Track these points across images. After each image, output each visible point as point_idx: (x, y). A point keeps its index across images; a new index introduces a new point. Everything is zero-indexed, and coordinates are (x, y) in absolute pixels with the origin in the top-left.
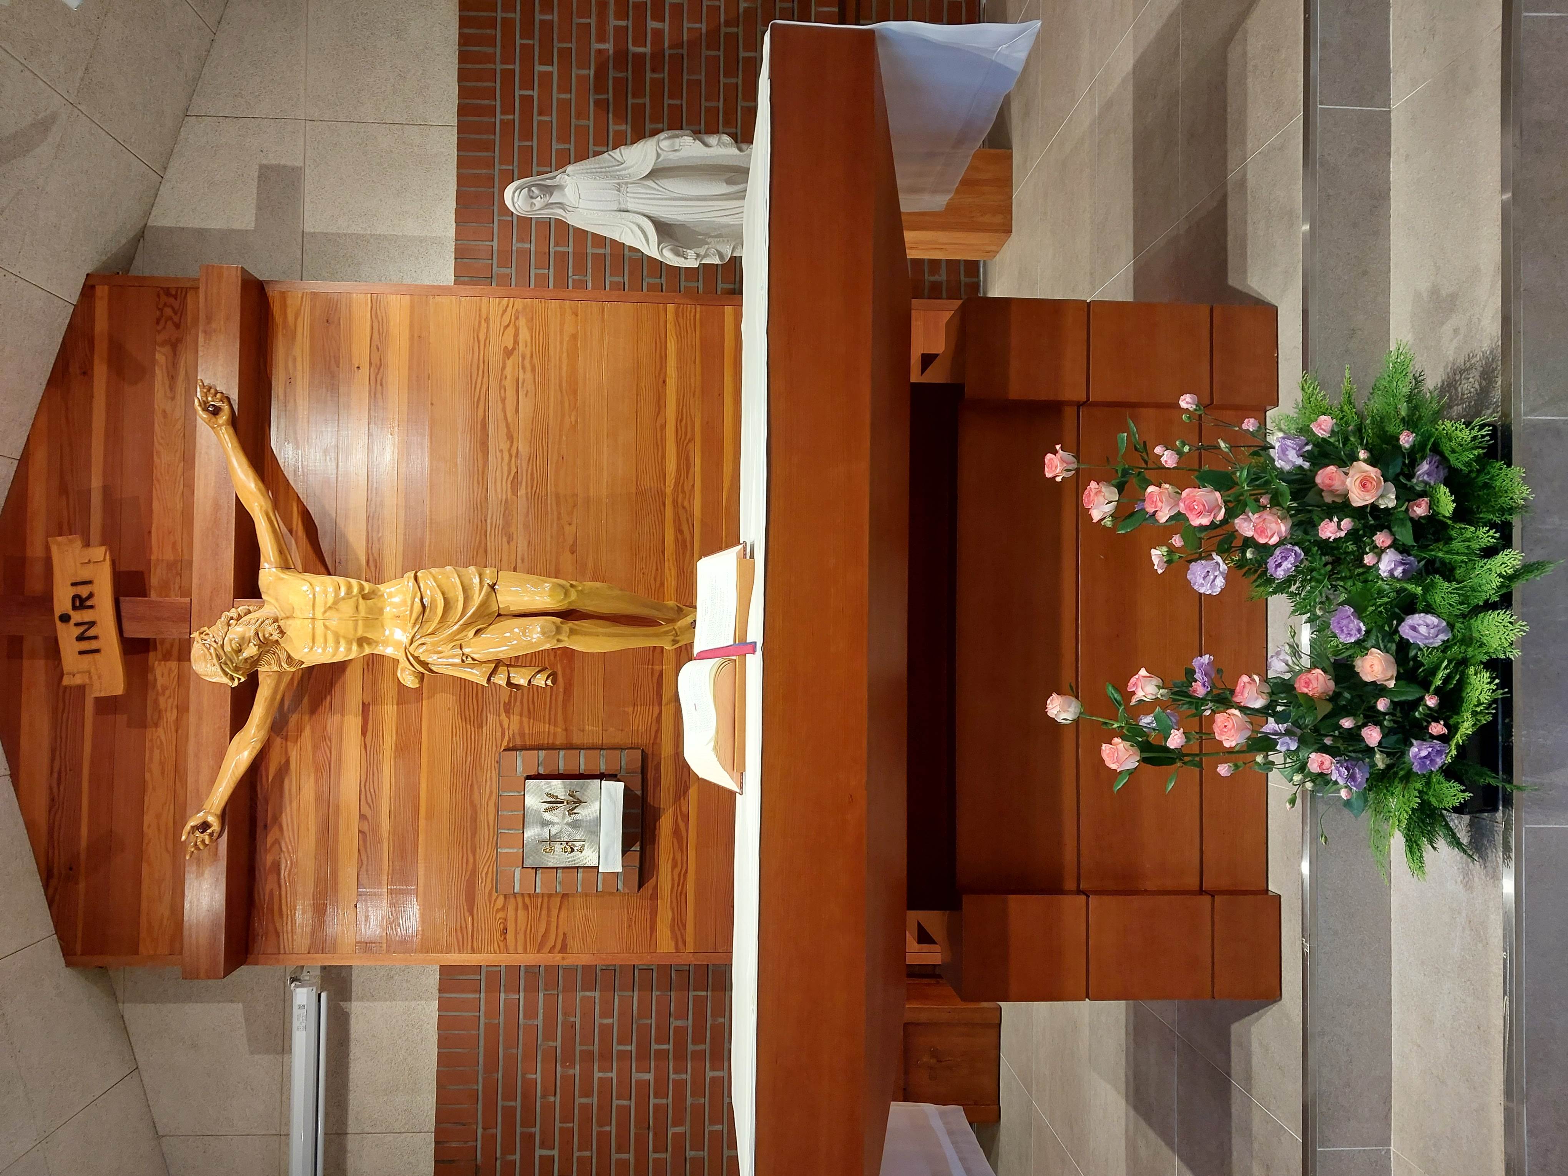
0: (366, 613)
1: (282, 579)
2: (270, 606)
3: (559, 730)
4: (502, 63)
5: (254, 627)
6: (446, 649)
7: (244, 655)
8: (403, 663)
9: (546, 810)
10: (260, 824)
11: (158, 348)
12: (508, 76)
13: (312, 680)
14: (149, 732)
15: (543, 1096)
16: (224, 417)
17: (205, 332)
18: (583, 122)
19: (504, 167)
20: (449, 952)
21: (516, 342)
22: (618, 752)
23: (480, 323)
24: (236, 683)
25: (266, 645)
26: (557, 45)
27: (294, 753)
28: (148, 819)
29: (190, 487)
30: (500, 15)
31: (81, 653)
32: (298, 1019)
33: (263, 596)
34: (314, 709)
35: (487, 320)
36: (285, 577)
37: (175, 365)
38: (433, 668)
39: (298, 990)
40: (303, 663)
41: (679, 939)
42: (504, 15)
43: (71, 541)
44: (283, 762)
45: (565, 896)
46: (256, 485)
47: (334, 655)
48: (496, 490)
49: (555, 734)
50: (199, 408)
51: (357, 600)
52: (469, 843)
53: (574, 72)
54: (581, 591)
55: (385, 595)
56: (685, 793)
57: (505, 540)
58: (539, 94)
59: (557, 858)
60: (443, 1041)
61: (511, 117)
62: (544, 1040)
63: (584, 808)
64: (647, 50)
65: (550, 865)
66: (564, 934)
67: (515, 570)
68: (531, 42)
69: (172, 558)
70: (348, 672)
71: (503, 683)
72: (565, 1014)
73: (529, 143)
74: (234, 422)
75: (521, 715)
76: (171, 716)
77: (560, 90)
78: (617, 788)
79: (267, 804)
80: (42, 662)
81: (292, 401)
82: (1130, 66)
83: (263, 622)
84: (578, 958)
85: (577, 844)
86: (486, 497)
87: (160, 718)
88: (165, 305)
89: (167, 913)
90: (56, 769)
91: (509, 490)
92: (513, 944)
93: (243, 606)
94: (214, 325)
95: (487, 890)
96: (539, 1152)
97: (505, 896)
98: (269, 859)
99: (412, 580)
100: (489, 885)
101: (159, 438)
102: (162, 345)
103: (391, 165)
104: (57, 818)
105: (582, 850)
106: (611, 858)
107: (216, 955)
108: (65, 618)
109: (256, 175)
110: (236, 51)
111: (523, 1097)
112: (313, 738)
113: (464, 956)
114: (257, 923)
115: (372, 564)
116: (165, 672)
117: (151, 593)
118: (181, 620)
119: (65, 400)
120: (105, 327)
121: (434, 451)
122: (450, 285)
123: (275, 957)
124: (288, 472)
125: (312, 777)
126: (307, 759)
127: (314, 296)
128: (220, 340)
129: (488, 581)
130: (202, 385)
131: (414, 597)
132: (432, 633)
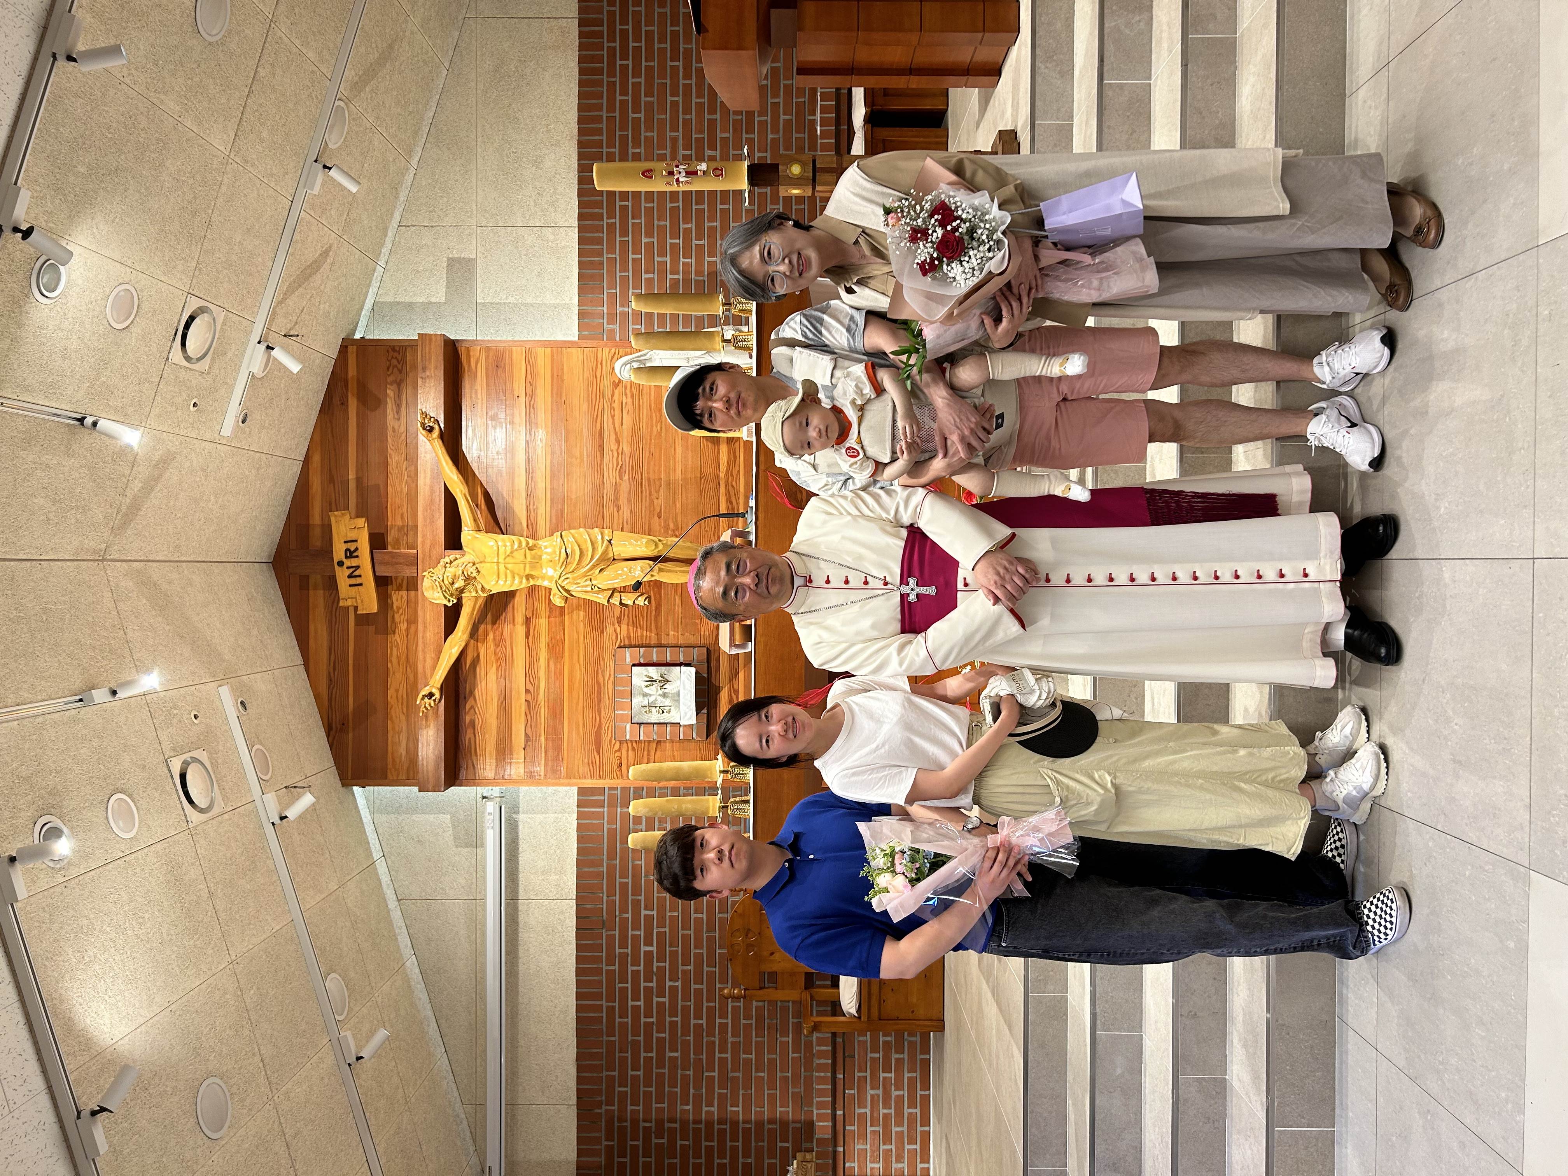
0: (531, 559)
1: (474, 537)
2: (469, 555)
3: (653, 635)
5: (461, 569)
6: (582, 582)
7: (456, 586)
8: (554, 590)
9: (646, 687)
10: (462, 696)
11: (389, 386)
14: (389, 637)
15: (646, 876)
16: (436, 433)
17: (422, 377)
18: (662, 223)
19: (610, 256)
20: (585, 778)
22: (692, 648)
23: (597, 366)
24: (450, 605)
25: (469, 579)
27: (483, 652)
28: (391, 692)
29: (414, 477)
30: (605, 150)
31: (350, 586)
32: (489, 821)
33: (464, 548)
34: (494, 623)
35: (602, 363)
36: (477, 536)
37: (399, 397)
38: (573, 593)
39: (487, 804)
40: (490, 591)
42: (608, 150)
43: (344, 515)
44: (475, 659)
45: (659, 742)
46: (456, 475)
47: (511, 586)
48: (609, 476)
49: (650, 637)
50: (420, 427)
51: (525, 550)
52: (597, 706)
54: (665, 543)
55: (542, 547)
56: (736, 676)
57: (615, 509)
59: (654, 717)
60: (580, 840)
63: (670, 685)
65: (649, 721)
67: (622, 530)
69: (401, 524)
71: (617, 603)
74: (442, 436)
75: (628, 625)
76: (403, 626)
78: (690, 673)
79: (466, 683)
80: (321, 592)
81: (475, 419)
83: (466, 565)
85: (666, 708)
86: (603, 483)
87: (396, 627)
88: (391, 357)
89: (404, 753)
90: (332, 660)
91: (618, 477)
92: (625, 774)
93: (453, 554)
94: (428, 373)
95: (608, 739)
96: (643, 912)
97: (620, 742)
98: (468, 718)
99: (559, 538)
100: (609, 735)
101: (390, 445)
102: (391, 384)
103: (534, 256)
104: (334, 692)
105: (669, 712)
106: (688, 716)
107: (439, 778)
108: (341, 564)
109: (445, 265)
110: (430, 181)
111: (633, 876)
112: (494, 640)
113: (594, 781)
114: (461, 760)
115: (530, 527)
116: (398, 598)
117: (389, 547)
118: (411, 564)
119: (331, 422)
120: (355, 373)
121: (568, 451)
122: (576, 339)
123: (473, 781)
124: (474, 466)
125: (494, 666)
126: (491, 653)
127: (488, 349)
128: (431, 382)
129: (607, 538)
130: (419, 411)
131: (561, 549)
132: (573, 572)
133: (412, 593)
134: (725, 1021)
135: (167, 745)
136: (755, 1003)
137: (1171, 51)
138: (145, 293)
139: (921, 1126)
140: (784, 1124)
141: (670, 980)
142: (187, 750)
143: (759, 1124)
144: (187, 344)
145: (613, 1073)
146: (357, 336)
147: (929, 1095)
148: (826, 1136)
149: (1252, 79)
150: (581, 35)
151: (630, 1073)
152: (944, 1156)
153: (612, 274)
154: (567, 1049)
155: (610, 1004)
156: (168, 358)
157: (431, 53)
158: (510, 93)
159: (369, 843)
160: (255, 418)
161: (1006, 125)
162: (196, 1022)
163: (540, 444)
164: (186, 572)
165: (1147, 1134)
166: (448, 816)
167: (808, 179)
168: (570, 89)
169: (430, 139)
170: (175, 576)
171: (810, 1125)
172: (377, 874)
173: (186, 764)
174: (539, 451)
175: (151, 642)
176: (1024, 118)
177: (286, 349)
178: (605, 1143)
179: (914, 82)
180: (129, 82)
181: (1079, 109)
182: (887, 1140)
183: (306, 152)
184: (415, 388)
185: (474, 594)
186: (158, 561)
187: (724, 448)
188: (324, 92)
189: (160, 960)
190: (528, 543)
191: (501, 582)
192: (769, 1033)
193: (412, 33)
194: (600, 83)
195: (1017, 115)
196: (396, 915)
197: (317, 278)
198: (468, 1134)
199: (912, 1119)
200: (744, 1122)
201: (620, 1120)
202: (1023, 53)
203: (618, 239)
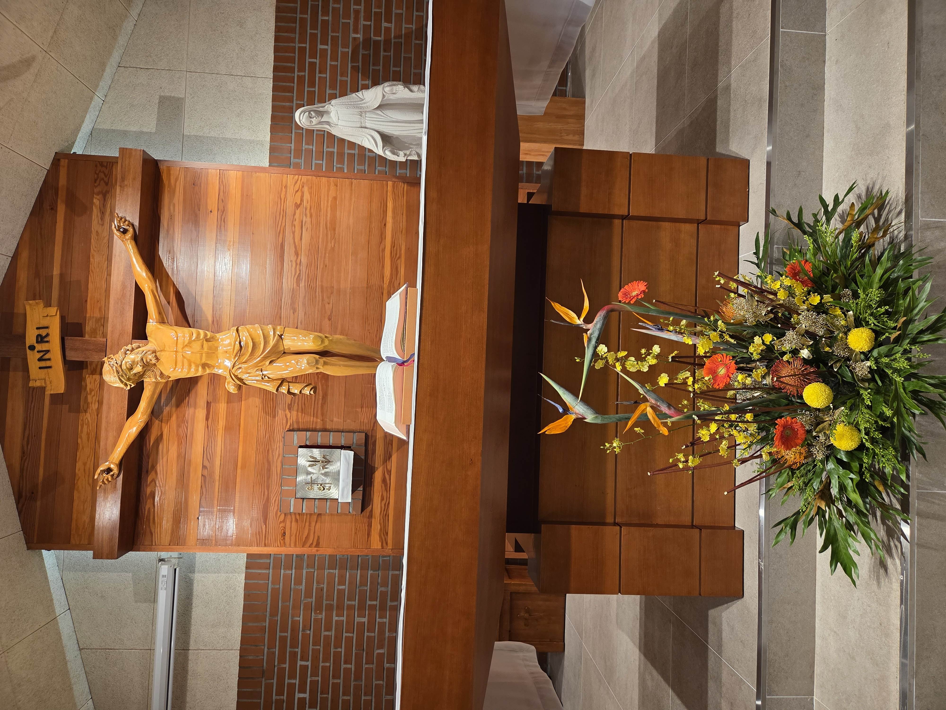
0: (208, 349)
1: (160, 329)
2: (152, 344)
3: (319, 420)
4: (299, 43)
6: (253, 371)
7: (134, 372)
8: (229, 379)
9: (310, 466)
10: (144, 470)
11: (95, 196)
12: (302, 50)
13: (178, 388)
14: (82, 416)
15: (303, 630)
16: (129, 235)
17: (121, 186)
18: (344, 78)
20: (252, 546)
21: (302, 200)
22: (352, 434)
23: (282, 189)
24: (129, 388)
25: (148, 366)
26: (331, 34)
27: (166, 430)
28: (79, 465)
29: (109, 274)
30: (298, 16)
31: (40, 368)
32: (162, 584)
33: (148, 338)
34: (178, 405)
35: (286, 187)
36: (161, 327)
37: (104, 206)
38: (246, 383)
39: (162, 566)
40: (170, 377)
41: (384, 541)
42: (301, 16)
43: (38, 303)
44: (159, 434)
45: (319, 515)
46: (146, 274)
47: (188, 373)
48: (287, 283)
49: (316, 423)
50: (115, 229)
51: (203, 342)
52: (266, 483)
53: (340, 49)
54: (331, 340)
55: (220, 340)
56: (389, 458)
57: (292, 311)
58: (320, 62)
59: (315, 493)
60: (247, 597)
61: (303, 74)
62: (305, 598)
63: (331, 465)
64: (382, 38)
65: (311, 497)
66: (318, 537)
68: (316, 32)
69: (99, 316)
70: (198, 384)
71: (285, 392)
72: (318, 583)
73: (313, 89)
75: (297, 411)
76: (95, 406)
77: (331, 60)
78: (349, 455)
79: (149, 458)
80: (20, 374)
81: (172, 229)
82: (656, 34)
83: (146, 353)
84: (326, 551)
85: (327, 485)
86: (282, 287)
87: (88, 407)
88: (100, 171)
89: (87, 521)
90: (26, 435)
91: (295, 284)
92: (289, 542)
93: (136, 344)
94: (126, 183)
95: (275, 510)
96: (299, 663)
97: (285, 514)
98: (149, 490)
99: (235, 331)
100: (276, 508)
101: (94, 247)
102: (98, 194)
103: (234, 99)
104: (26, 464)
105: (329, 489)
106: (345, 494)
107: (113, 546)
108: (32, 348)
109: (157, 101)
110: (148, 31)
111: (292, 631)
112: (177, 422)
113: (261, 549)
114: (140, 527)
115: (215, 323)
116: (90, 381)
117: (86, 335)
118: (101, 351)
119: (40, 224)
120: (65, 184)
122: (266, 166)
123: (150, 547)
124: (169, 269)
125: (176, 443)
126: (174, 435)
128: (130, 190)
129: (279, 333)
131: (236, 341)
132: (245, 362)
146: (71, 151)
159: (52, 600)
166: (131, 574)
172: (58, 628)
185: (154, 380)
190: (206, 335)
191: (178, 370)
196: (77, 663)
203: (306, 89)
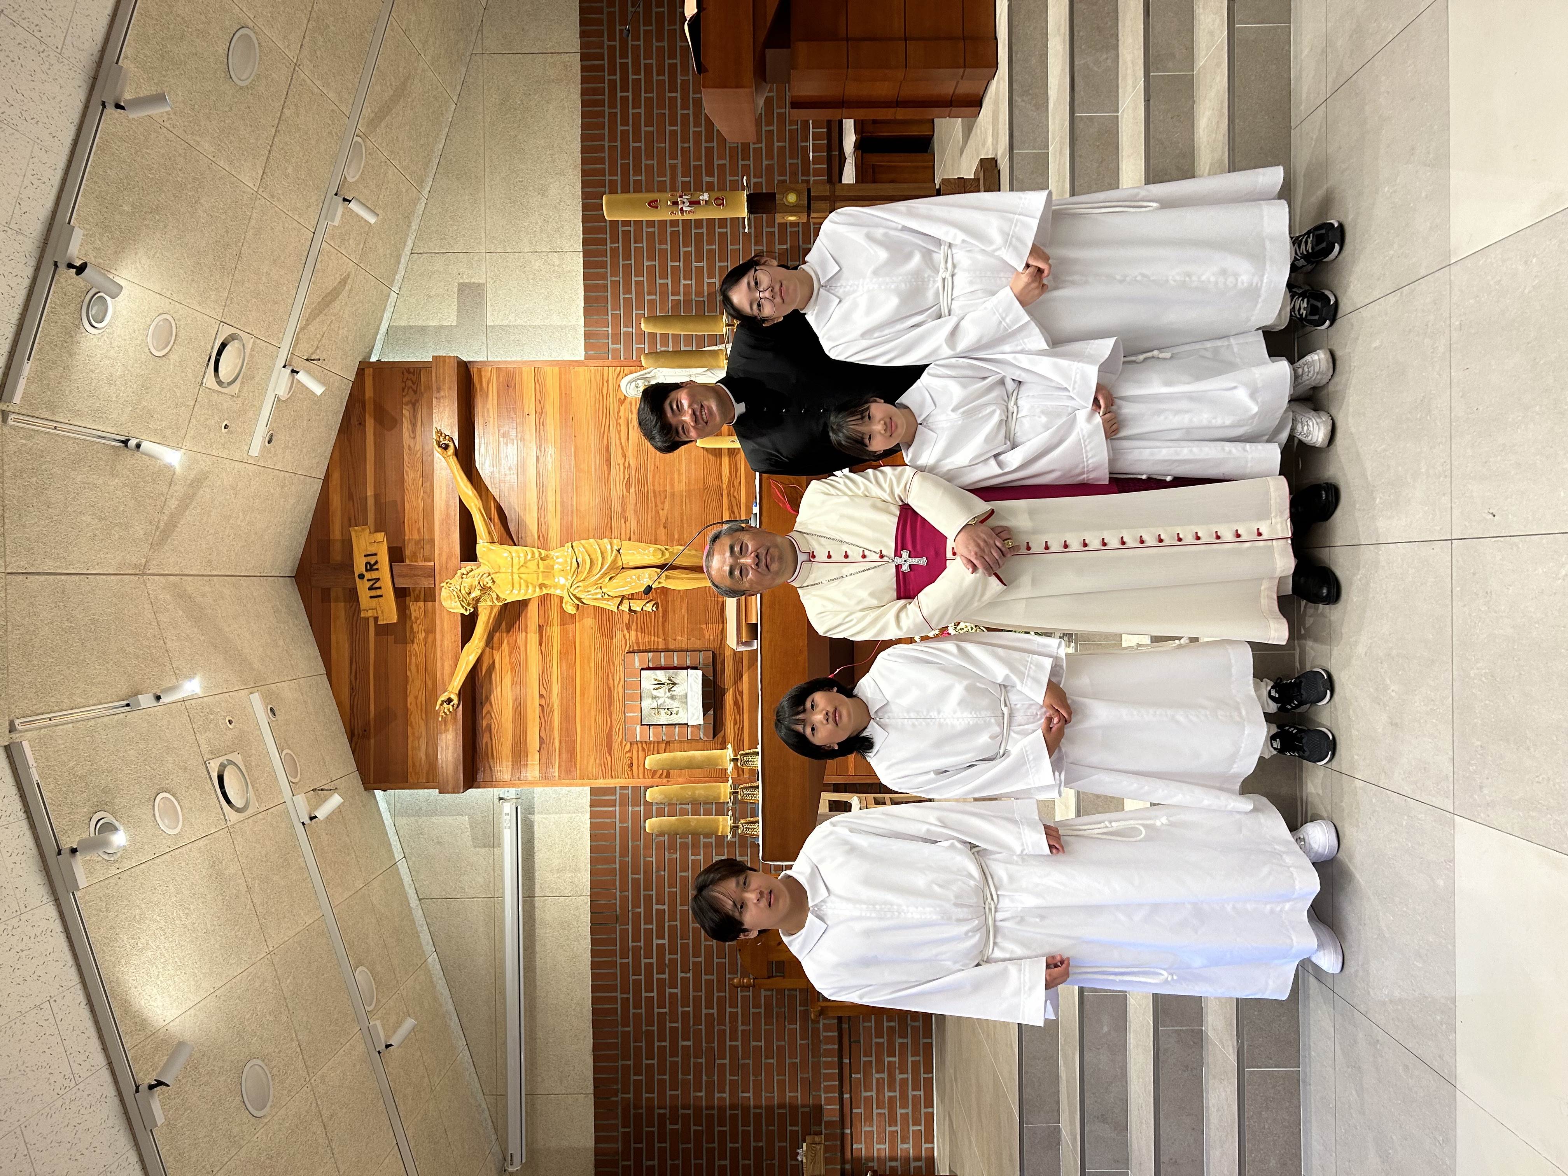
0: (544, 569)
1: (489, 549)
2: (484, 566)
3: (661, 640)
5: (477, 579)
6: (593, 590)
7: (472, 595)
8: (566, 598)
9: (655, 689)
10: (479, 702)
11: (404, 406)
14: (408, 646)
15: (657, 872)
16: (451, 450)
17: (437, 397)
18: (664, 247)
19: (613, 279)
20: (597, 778)
22: (698, 652)
23: (603, 385)
24: (467, 613)
25: (485, 589)
27: (498, 658)
28: (410, 699)
29: (430, 493)
31: (371, 597)
32: (505, 824)
33: (480, 560)
34: (509, 630)
35: (608, 381)
36: (491, 547)
37: (415, 417)
38: (584, 601)
39: (505, 805)
40: (505, 600)
43: (363, 530)
44: (491, 665)
45: (668, 743)
46: (471, 491)
47: (524, 594)
48: (616, 489)
49: (658, 642)
50: (436, 446)
51: (538, 561)
52: (608, 709)
54: (671, 552)
55: (555, 558)
56: (740, 678)
57: (623, 521)
59: (664, 719)
60: (593, 838)
61: (617, 245)
63: (677, 687)
65: (658, 723)
67: (630, 540)
69: (418, 537)
70: (529, 607)
71: (627, 610)
74: (456, 453)
75: (636, 631)
76: (422, 636)
78: (697, 675)
79: (483, 691)
80: (342, 604)
81: (488, 437)
83: (482, 575)
85: (675, 709)
86: (610, 495)
87: (415, 637)
88: (408, 379)
89: (424, 757)
90: (354, 669)
91: (625, 489)
92: (636, 774)
93: (469, 566)
94: (442, 394)
95: (620, 740)
96: (655, 907)
97: (631, 744)
98: (484, 723)
99: (570, 548)
100: (620, 737)
101: (407, 463)
102: (407, 404)
103: (541, 279)
104: (356, 701)
105: (677, 713)
106: (695, 717)
107: (458, 780)
108: (361, 576)
109: (456, 289)
110: (440, 210)
111: (645, 872)
112: (509, 646)
113: (606, 781)
114: (478, 762)
115: (541, 538)
116: (416, 609)
117: (407, 560)
118: (429, 576)
119: (349, 441)
120: (372, 395)
121: (577, 465)
122: (583, 358)
123: (490, 783)
124: (487, 481)
125: (509, 672)
126: (506, 661)
127: (499, 370)
128: (446, 402)
129: (616, 547)
130: (435, 430)
131: (572, 559)
132: (584, 580)
133: (430, 604)
134: (735, 1010)
135: (204, 748)
136: (763, 993)
137: (1135, 87)
138: (182, 323)
139: (925, 1108)
140: (793, 1108)
141: (682, 972)
142: (223, 753)
143: (770, 1109)
144: (220, 369)
145: (628, 1063)
146: (373, 359)
147: (932, 1078)
148: (834, 1119)
149: (1208, 113)
150: (583, 69)
151: (645, 1062)
152: (947, 1133)
153: (616, 296)
154: (584, 1040)
155: (625, 996)
156: (202, 383)
157: (441, 89)
158: (516, 125)
159: (390, 845)
160: (279, 438)
161: (987, 153)
162: (239, 1007)
163: (549, 459)
164: (217, 586)
165: (1132, 1087)
166: (467, 818)
167: (803, 207)
168: (573, 120)
169: (440, 170)
170: (207, 589)
171: (818, 1109)
172: (399, 874)
173: (222, 767)
174: (549, 466)
175: (188, 651)
176: (1003, 147)
177: (309, 372)
178: (621, 1130)
179: (901, 114)
180: (168, 126)
181: (1054, 139)
182: (893, 1121)
183: (327, 186)
184: (430, 407)
185: (490, 603)
186: (192, 575)
187: (726, 460)
188: (343, 129)
189: (205, 949)
190: (540, 554)
191: (515, 592)
192: (777, 1021)
193: (423, 71)
194: (601, 114)
195: (997, 143)
196: (418, 914)
197: (337, 305)
198: (489, 1121)
199: (916, 1100)
200: (755, 1107)
201: (635, 1108)
202: (1001, 86)
203: (621, 263)
